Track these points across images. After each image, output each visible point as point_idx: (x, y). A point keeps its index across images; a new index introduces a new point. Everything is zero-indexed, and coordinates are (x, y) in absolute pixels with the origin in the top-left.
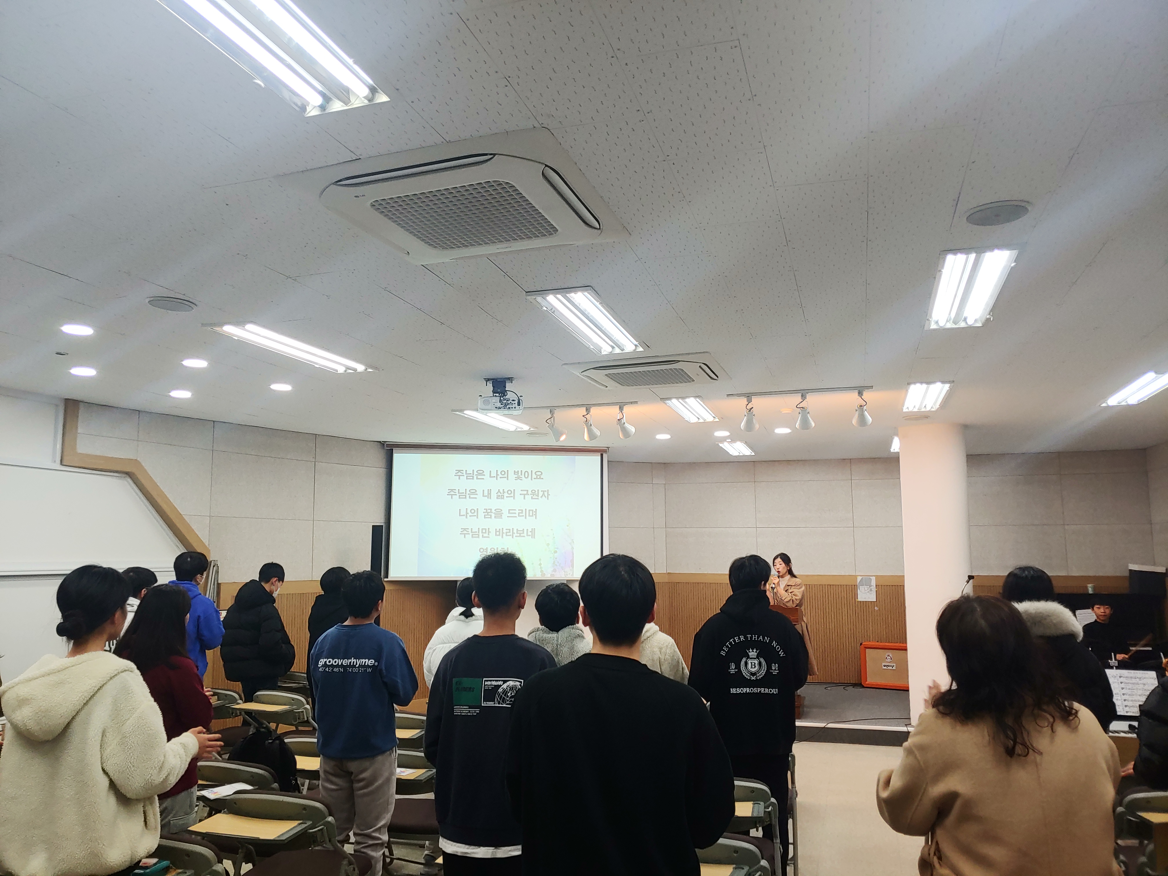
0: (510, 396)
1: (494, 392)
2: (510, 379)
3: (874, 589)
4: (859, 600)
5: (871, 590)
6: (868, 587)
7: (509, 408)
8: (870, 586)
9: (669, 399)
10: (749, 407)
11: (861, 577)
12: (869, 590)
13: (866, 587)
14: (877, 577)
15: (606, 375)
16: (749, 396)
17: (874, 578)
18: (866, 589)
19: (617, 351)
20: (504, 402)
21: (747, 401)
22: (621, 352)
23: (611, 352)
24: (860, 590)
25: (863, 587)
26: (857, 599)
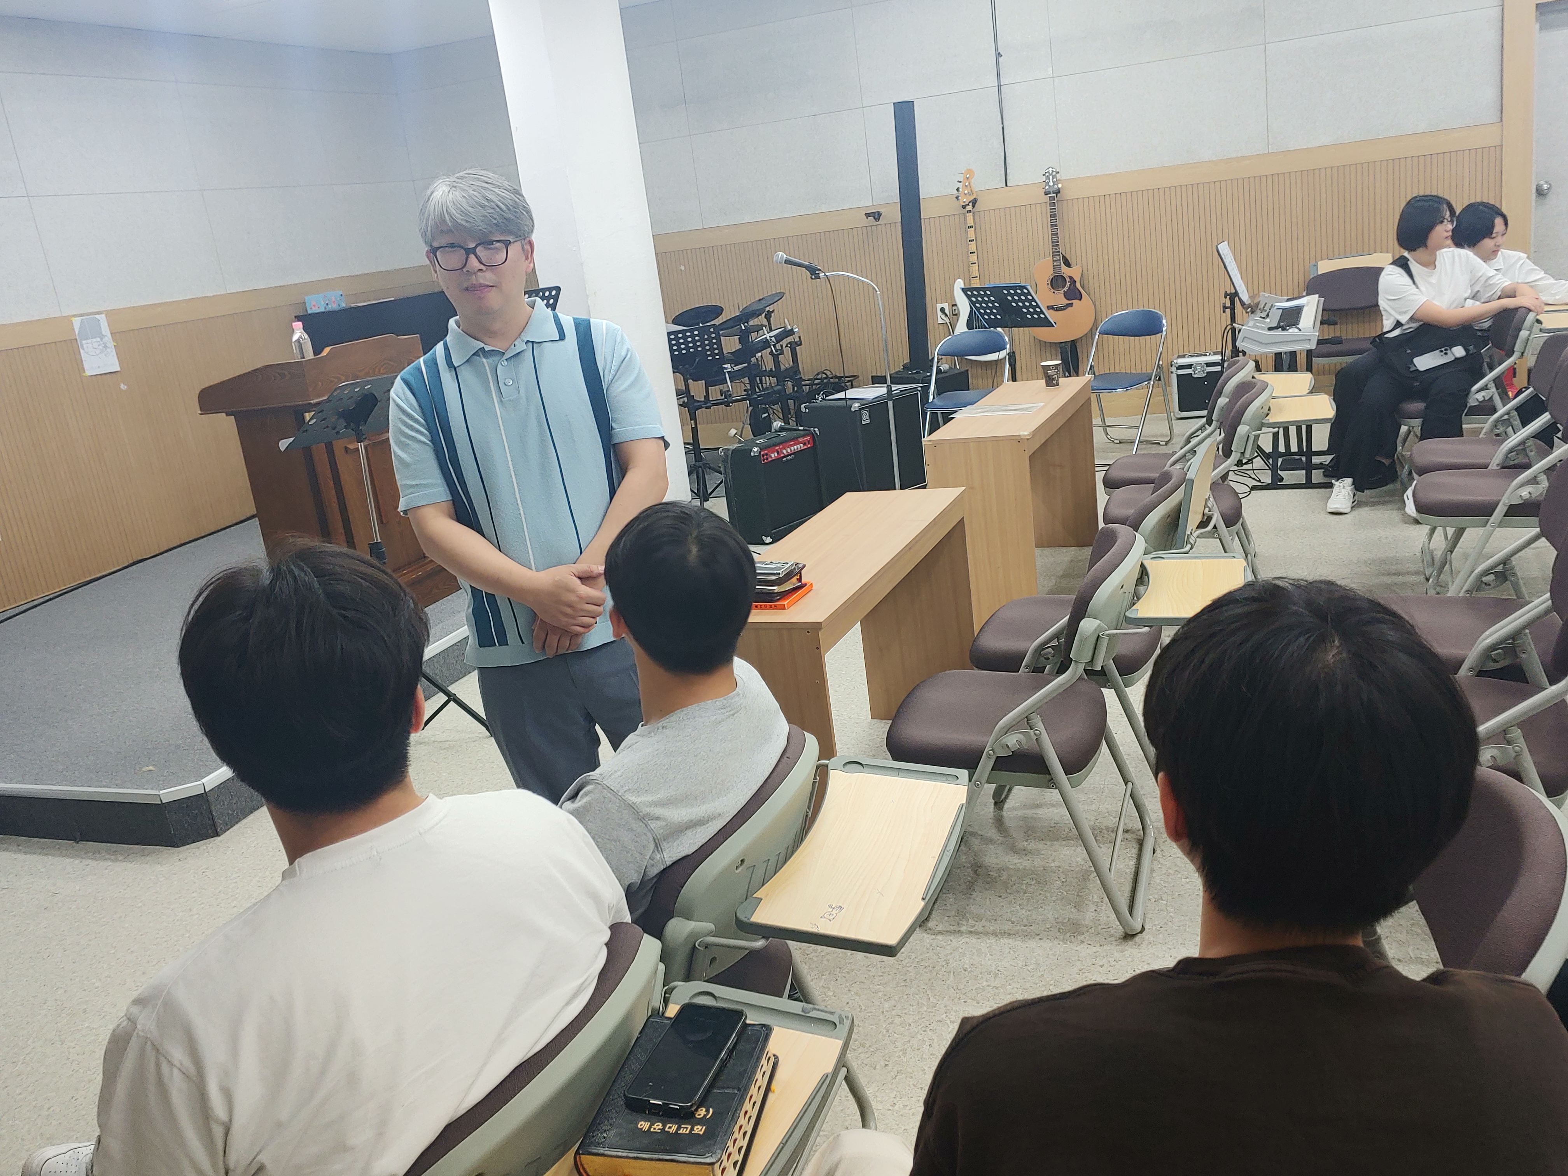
3: (111, 344)
4: (89, 372)
5: (106, 347)
6: (99, 339)
8: (102, 337)
11: (79, 319)
12: (101, 347)
13: (94, 340)
14: (108, 314)
17: (103, 316)
18: (95, 345)
24: (83, 349)
25: (89, 341)
26: (84, 372)
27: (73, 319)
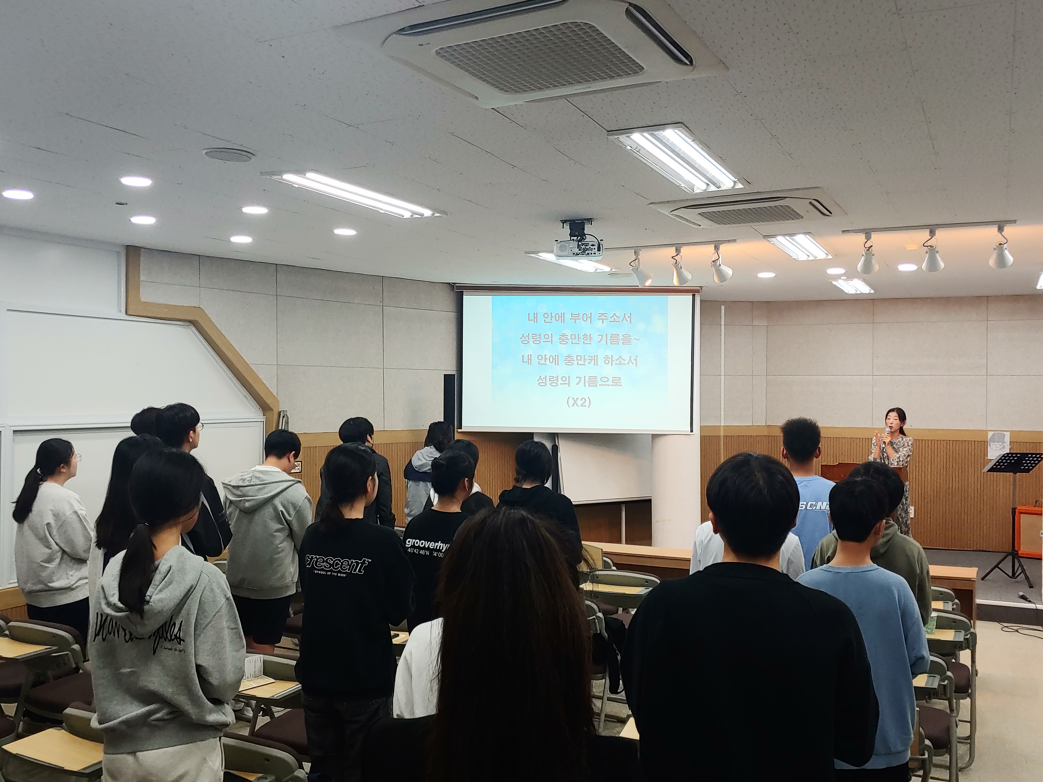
0: (588, 239)
1: (571, 235)
2: (590, 220)
3: (1008, 447)
4: (989, 459)
5: (1004, 447)
6: (1001, 442)
7: (588, 254)
8: (1004, 442)
9: (774, 236)
10: (868, 245)
11: (992, 433)
12: (1001, 447)
13: (998, 443)
14: (1012, 432)
15: (699, 214)
16: (868, 233)
17: (1009, 433)
18: (998, 446)
19: (713, 188)
20: (582, 247)
21: (866, 238)
22: (717, 189)
23: (705, 190)
24: (990, 446)
25: (994, 443)
26: (987, 457)
27: (989, 432)
